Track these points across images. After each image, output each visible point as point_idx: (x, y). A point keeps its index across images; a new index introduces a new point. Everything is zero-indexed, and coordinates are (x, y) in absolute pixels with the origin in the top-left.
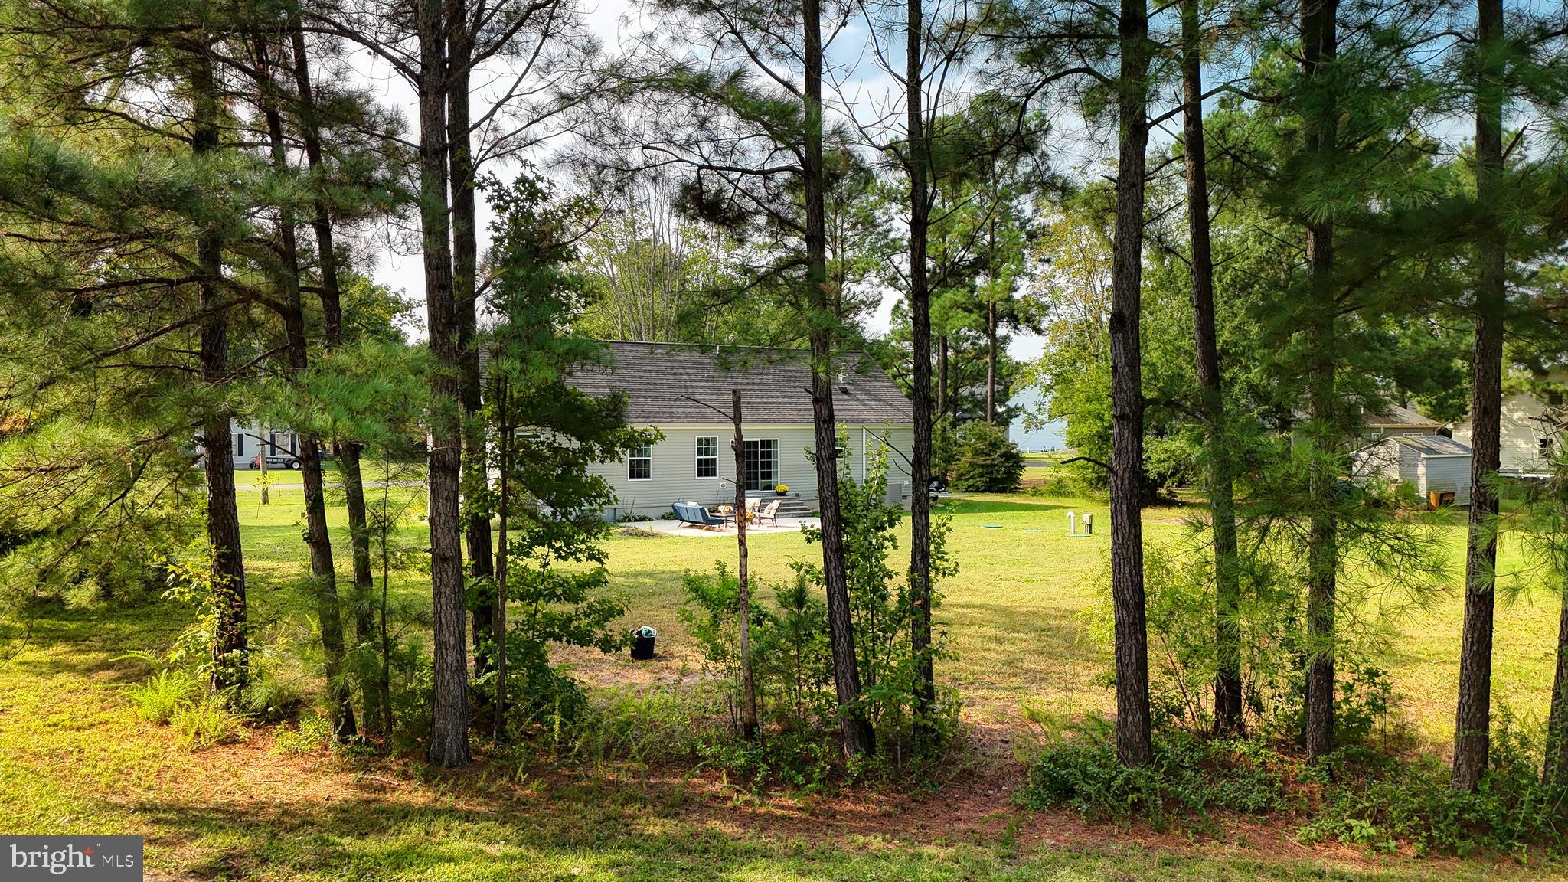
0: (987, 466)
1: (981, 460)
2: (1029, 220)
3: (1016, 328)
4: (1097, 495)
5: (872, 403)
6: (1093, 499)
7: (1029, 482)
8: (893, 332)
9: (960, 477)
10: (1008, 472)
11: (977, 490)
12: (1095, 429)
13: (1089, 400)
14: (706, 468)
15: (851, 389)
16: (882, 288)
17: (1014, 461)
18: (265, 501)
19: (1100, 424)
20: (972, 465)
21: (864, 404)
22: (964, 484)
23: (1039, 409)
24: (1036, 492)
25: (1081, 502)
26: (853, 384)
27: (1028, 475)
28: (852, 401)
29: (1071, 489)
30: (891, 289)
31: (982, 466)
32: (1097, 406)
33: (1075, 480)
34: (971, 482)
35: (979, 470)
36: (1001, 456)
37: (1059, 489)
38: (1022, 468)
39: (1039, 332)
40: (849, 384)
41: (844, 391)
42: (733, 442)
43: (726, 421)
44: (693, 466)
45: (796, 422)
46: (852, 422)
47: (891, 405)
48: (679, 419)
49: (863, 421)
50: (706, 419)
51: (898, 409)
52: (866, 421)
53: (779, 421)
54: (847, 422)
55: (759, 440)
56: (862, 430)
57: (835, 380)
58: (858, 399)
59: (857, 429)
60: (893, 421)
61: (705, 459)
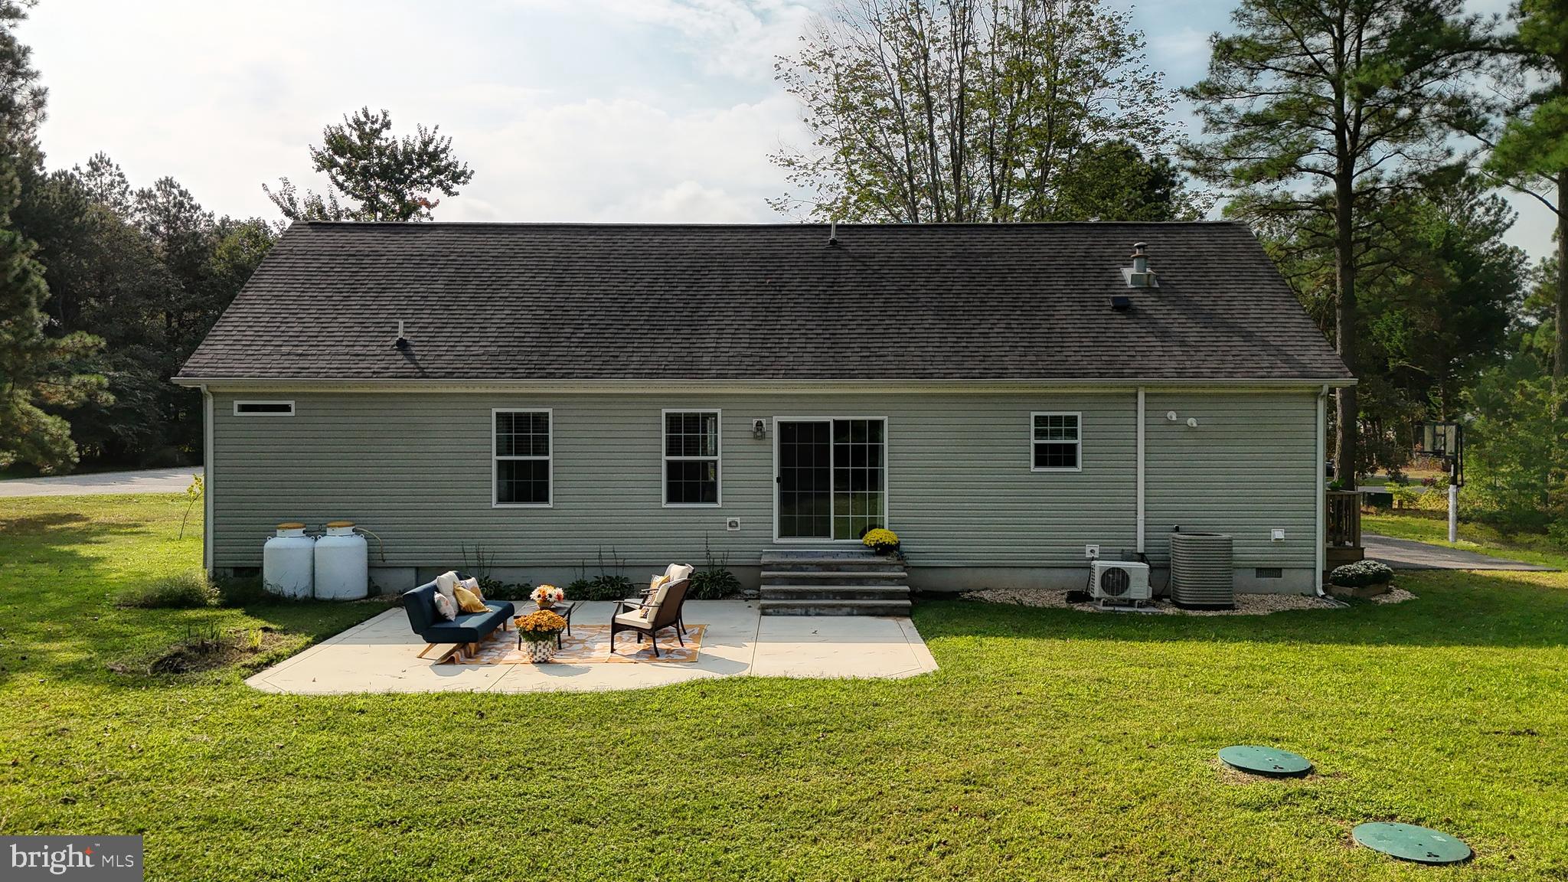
5: (1194, 333)
14: (691, 483)
26: (1159, 289)
40: (1148, 290)
41: (1123, 307)
42: (760, 424)
43: (737, 376)
44: (655, 477)
45: (931, 376)
46: (1101, 375)
47: (1248, 336)
48: (620, 372)
49: (1135, 375)
50: (690, 370)
51: (1266, 345)
52: (1145, 375)
53: (882, 375)
54: (1085, 375)
55: (830, 419)
56: (1136, 396)
57: (1115, 279)
58: (1153, 322)
59: (1119, 395)
60: (1231, 374)
61: (687, 463)
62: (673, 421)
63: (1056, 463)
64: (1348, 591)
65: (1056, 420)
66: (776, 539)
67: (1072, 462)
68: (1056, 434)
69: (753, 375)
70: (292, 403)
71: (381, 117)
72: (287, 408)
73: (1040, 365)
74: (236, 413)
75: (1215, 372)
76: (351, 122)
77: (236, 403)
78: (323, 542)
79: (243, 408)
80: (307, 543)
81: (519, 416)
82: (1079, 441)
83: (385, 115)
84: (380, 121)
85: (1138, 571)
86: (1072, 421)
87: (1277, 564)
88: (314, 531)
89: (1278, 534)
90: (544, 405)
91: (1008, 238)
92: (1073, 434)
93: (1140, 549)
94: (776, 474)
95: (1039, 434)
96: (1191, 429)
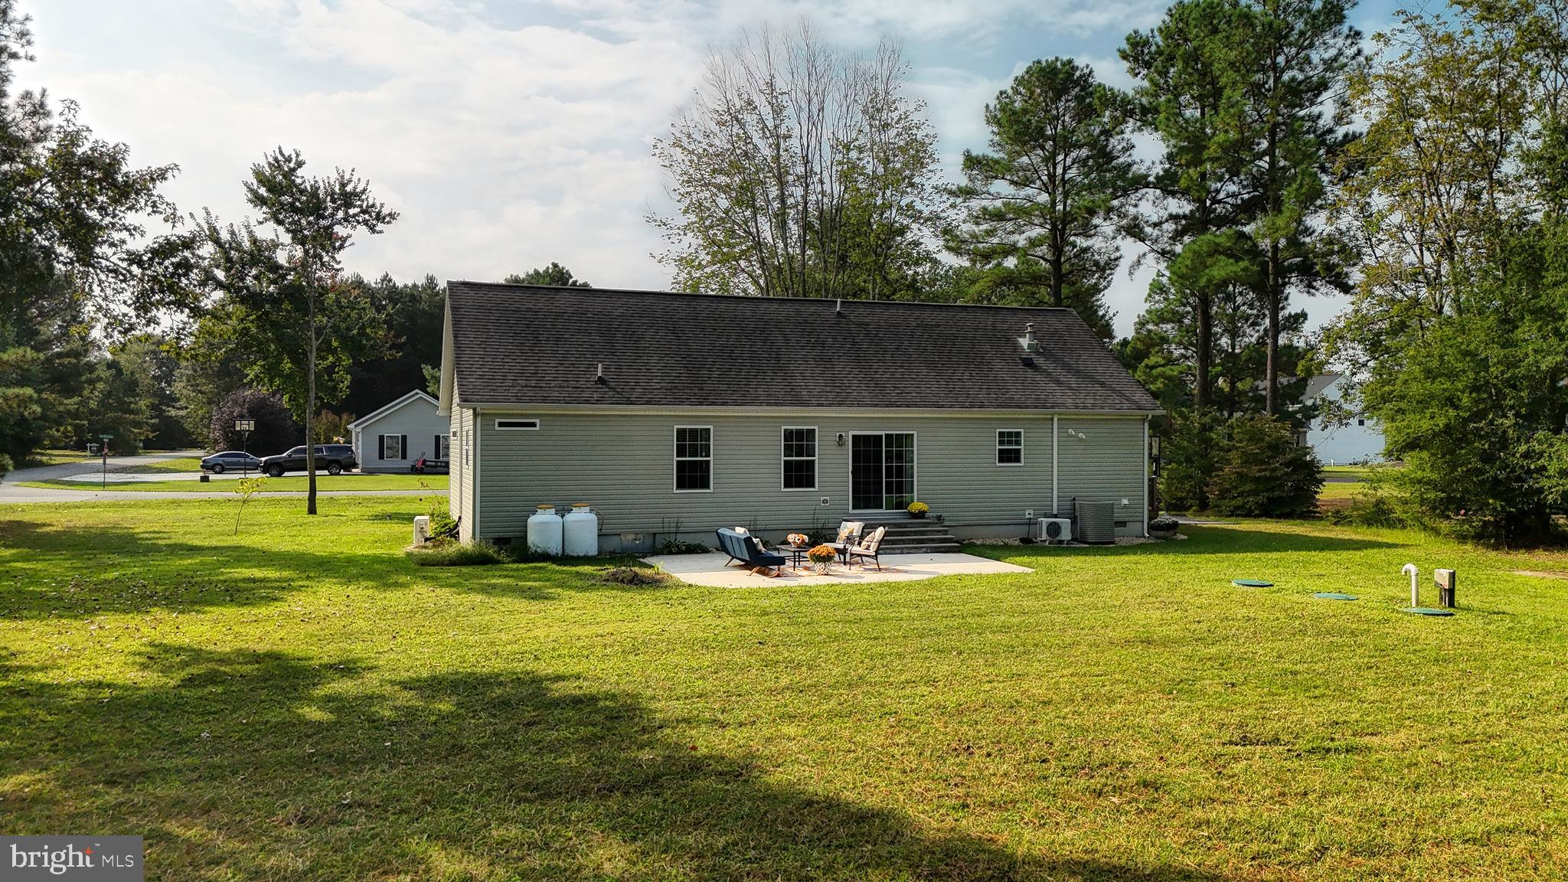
0: (1265, 479)
1: (1254, 471)
2: (1331, 131)
3: (1310, 286)
4: (1444, 526)
5: (1073, 381)
6: (1436, 532)
7: (1332, 503)
8: (1149, 312)
9: (1224, 493)
10: (1297, 488)
11: (1249, 515)
12: (1442, 422)
13: (1430, 375)
14: (799, 475)
15: (1040, 361)
16: (1119, 241)
17: (1308, 473)
18: (312, 510)
19: (1452, 413)
20: (1241, 477)
21: (1058, 382)
22: (1228, 504)
23: (1346, 394)
24: (1340, 518)
25: (1419, 537)
26: (1045, 353)
27: (1329, 493)
28: (1038, 378)
29: (1398, 513)
30: (1130, 240)
31: (1257, 480)
32: (1447, 385)
33: (1405, 502)
34: (1239, 501)
35: (1248, 487)
36: (1287, 465)
37: (1379, 515)
38: (1321, 481)
39: (1346, 289)
40: (1038, 353)
41: (1028, 363)
42: (840, 436)
43: (830, 405)
44: (777, 471)
45: (943, 406)
46: (1036, 407)
47: (1102, 384)
48: (755, 402)
49: (1053, 407)
50: (799, 402)
51: (1114, 390)
52: (1059, 407)
53: (916, 406)
54: (1027, 407)
55: (883, 433)
56: (1052, 419)
57: (1016, 347)
58: (1049, 374)
59: (1043, 419)
60: (1102, 408)
61: (796, 461)
62: (789, 434)
63: (1009, 460)
64: (1161, 533)
65: (1010, 434)
66: (851, 511)
67: (1018, 460)
68: (1010, 443)
69: (839, 405)
70: (538, 421)
71: (294, 156)
72: (533, 425)
73: (1001, 400)
74: (497, 428)
75: (1094, 406)
76: (271, 160)
77: (497, 421)
78: (569, 517)
79: (501, 424)
80: (558, 518)
81: (691, 430)
82: (1022, 447)
83: (298, 155)
84: (294, 160)
85: (1065, 523)
86: (1018, 434)
87: (1125, 519)
88: (562, 511)
89: (1125, 501)
90: (706, 423)
91: (944, 314)
92: (1018, 443)
93: (1055, 512)
94: (851, 469)
95: (1001, 443)
96: (1081, 440)
